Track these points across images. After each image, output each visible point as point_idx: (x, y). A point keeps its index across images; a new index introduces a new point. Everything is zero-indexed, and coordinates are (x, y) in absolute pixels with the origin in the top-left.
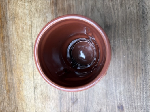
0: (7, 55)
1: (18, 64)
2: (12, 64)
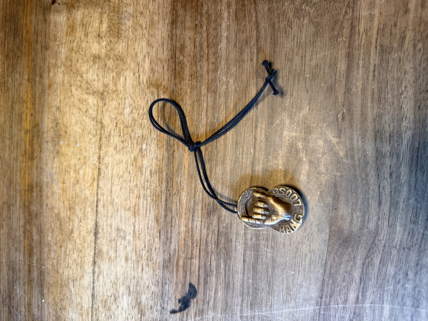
0: (35, 238)
1: (57, 272)
2: (43, 267)
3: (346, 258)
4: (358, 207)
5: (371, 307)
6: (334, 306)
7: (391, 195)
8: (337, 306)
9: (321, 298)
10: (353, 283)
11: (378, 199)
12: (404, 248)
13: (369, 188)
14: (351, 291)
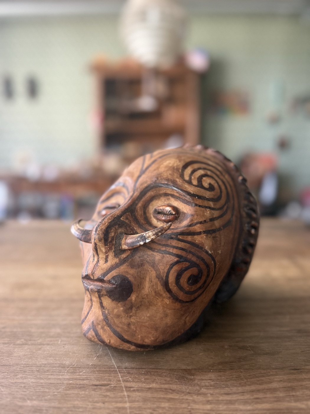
3: (168, 379)
4: (218, 382)
5: (124, 395)
6: (120, 375)
7: (238, 400)
8: (120, 377)
9: (125, 368)
10: (144, 384)
11: (230, 392)
12: (190, 411)
13: (239, 387)
14: (137, 383)
